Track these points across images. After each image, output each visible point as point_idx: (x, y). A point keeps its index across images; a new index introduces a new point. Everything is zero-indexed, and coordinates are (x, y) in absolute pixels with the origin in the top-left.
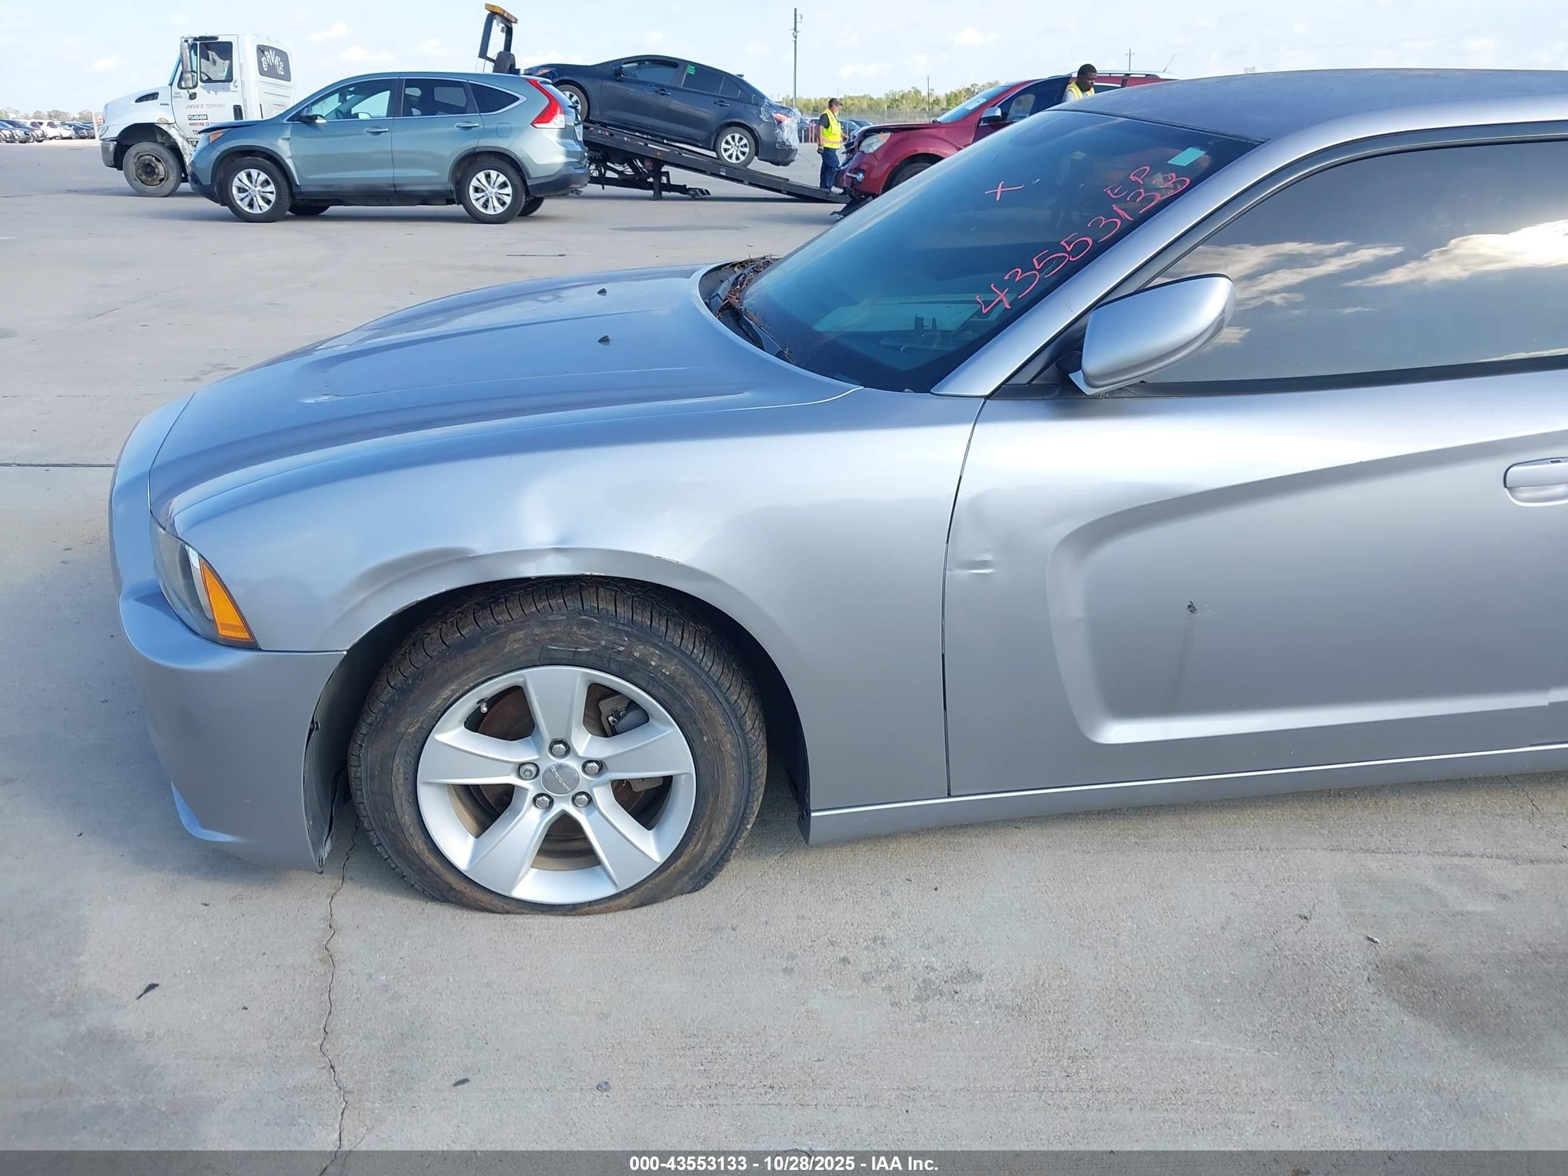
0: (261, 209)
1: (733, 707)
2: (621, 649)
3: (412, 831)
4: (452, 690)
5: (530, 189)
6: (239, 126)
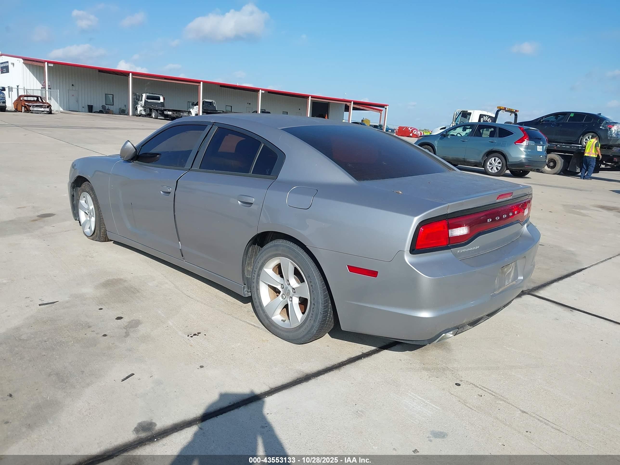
5: (508, 165)
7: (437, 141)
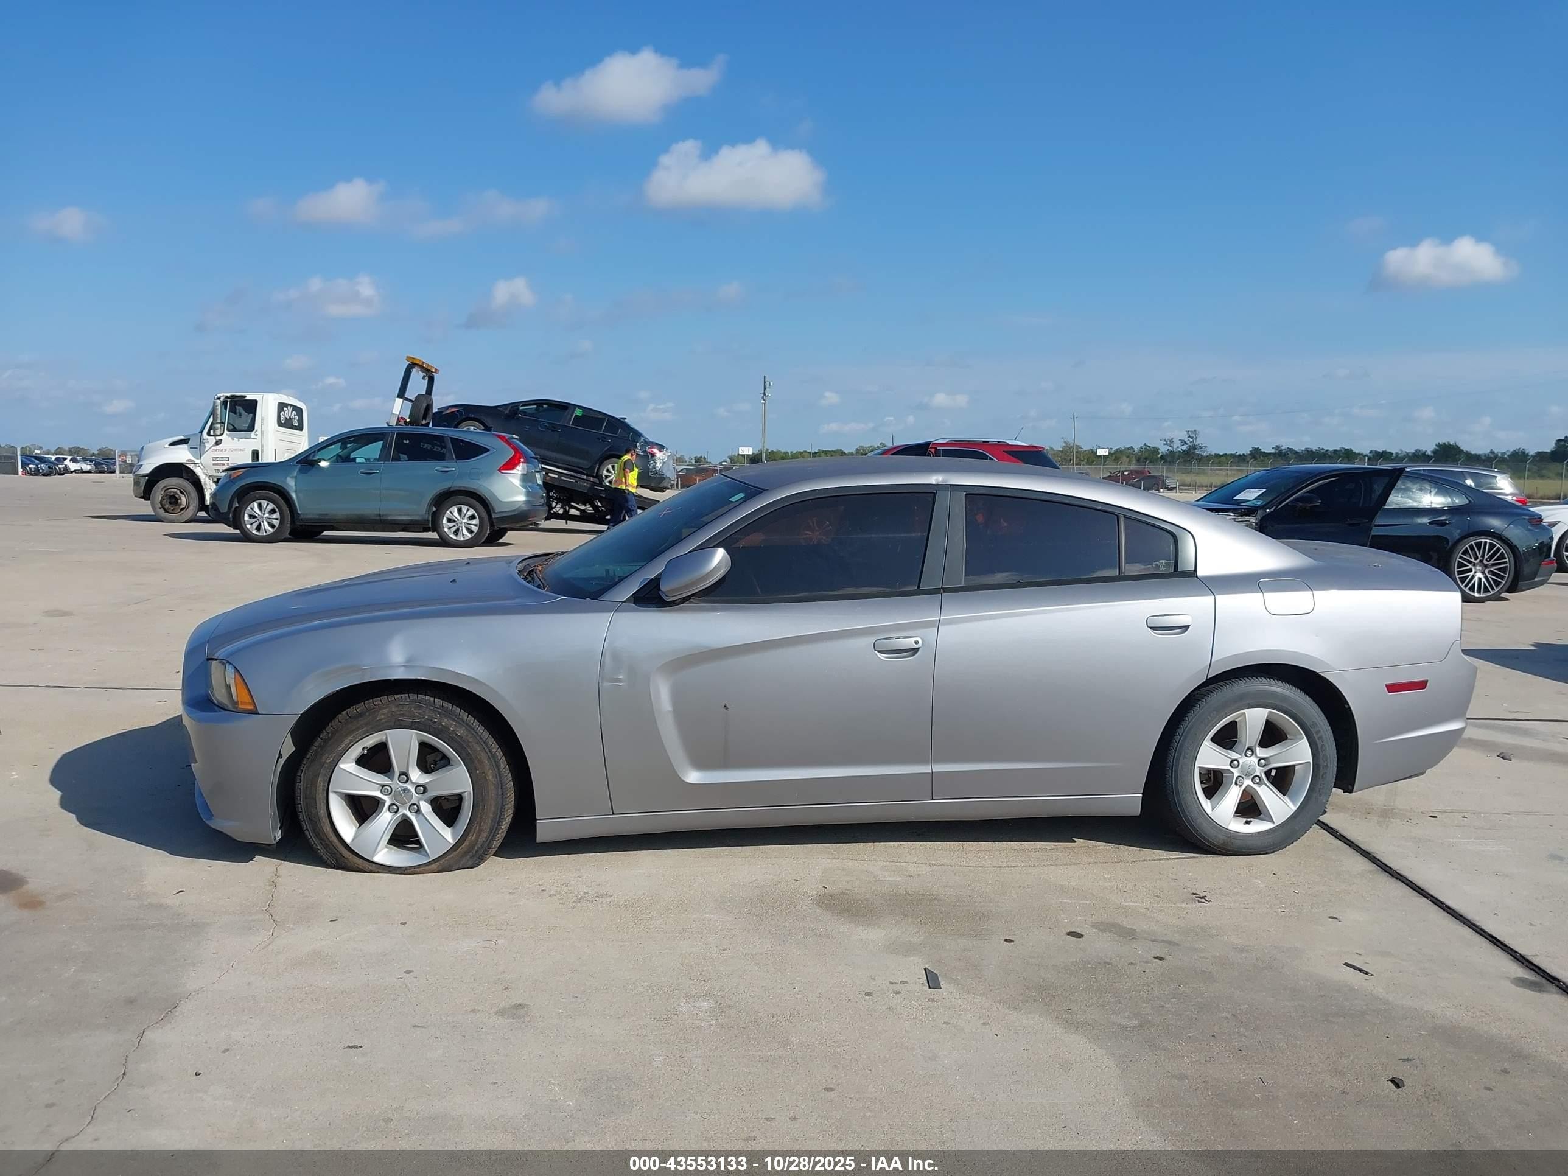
0: (266, 532)
1: (494, 756)
2: (436, 720)
3: (324, 820)
4: (350, 740)
5: (494, 521)
6: (256, 465)
7: (292, 477)
